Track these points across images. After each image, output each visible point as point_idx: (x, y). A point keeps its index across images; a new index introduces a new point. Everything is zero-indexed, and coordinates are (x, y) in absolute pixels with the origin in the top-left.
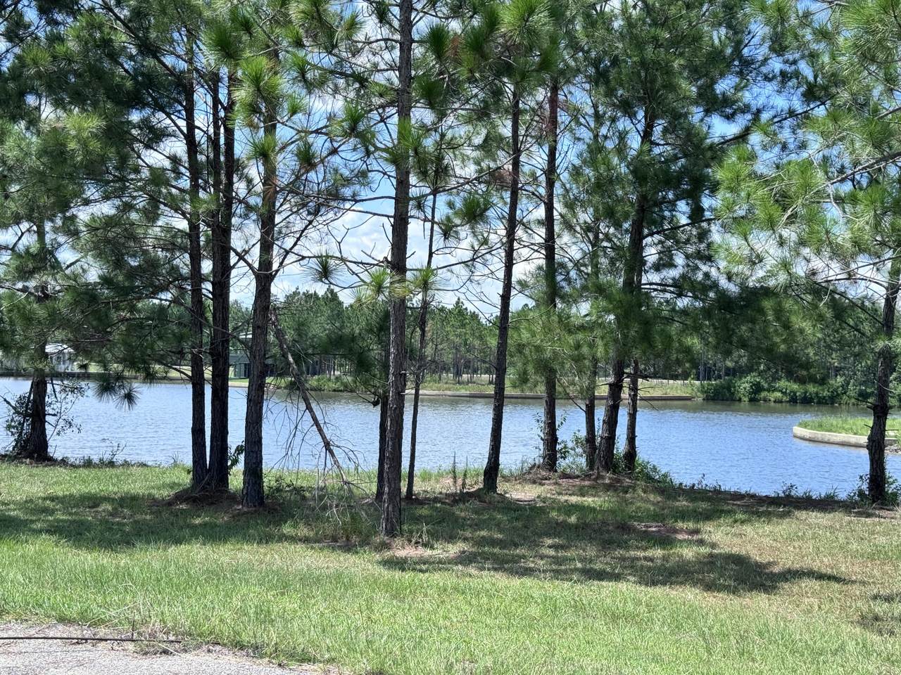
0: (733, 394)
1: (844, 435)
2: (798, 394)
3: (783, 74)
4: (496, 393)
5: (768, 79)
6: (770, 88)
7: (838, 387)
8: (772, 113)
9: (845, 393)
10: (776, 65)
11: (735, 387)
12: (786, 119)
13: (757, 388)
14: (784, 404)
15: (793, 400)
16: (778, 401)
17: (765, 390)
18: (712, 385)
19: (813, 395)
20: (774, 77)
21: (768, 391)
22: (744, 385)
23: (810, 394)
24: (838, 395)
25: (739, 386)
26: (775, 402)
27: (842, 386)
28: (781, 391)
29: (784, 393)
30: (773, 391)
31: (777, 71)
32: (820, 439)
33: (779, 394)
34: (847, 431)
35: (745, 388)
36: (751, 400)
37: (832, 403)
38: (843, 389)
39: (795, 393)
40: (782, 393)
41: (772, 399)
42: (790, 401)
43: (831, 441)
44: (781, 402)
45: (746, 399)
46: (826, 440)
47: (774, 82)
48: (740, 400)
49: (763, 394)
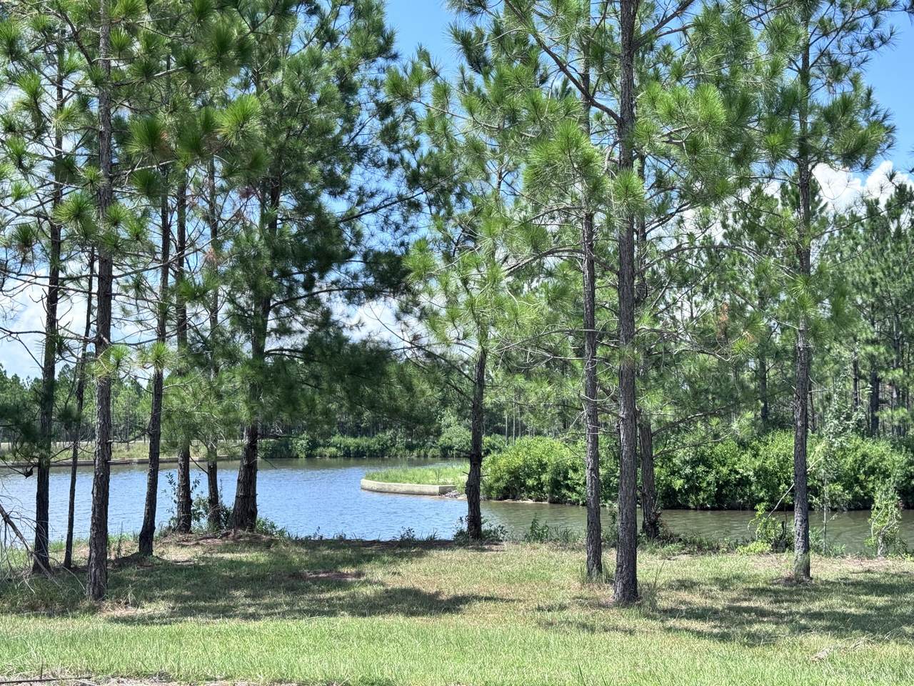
0: (290, 451)
1: (408, 484)
2: (351, 448)
3: (390, 161)
4: (151, 458)
5: (377, 165)
6: (379, 173)
7: (387, 440)
8: (383, 196)
9: (394, 445)
10: (385, 154)
11: (292, 444)
12: (396, 202)
13: (313, 445)
14: (339, 459)
15: (347, 455)
16: (333, 456)
17: (320, 446)
18: (270, 442)
19: (366, 449)
20: (383, 165)
21: (324, 446)
22: (301, 442)
23: (363, 448)
24: (388, 447)
25: (296, 443)
26: (330, 457)
27: (391, 439)
28: (335, 446)
29: (339, 448)
30: (328, 446)
31: (385, 159)
32: (387, 490)
33: (333, 450)
34: (411, 481)
35: (302, 445)
36: (308, 456)
37: (383, 456)
38: (392, 442)
39: (348, 448)
40: (337, 448)
41: (328, 455)
42: (344, 456)
43: (398, 490)
44: (335, 457)
45: (304, 456)
46: (392, 490)
47: (383, 169)
48: (297, 457)
49: (319, 450)
